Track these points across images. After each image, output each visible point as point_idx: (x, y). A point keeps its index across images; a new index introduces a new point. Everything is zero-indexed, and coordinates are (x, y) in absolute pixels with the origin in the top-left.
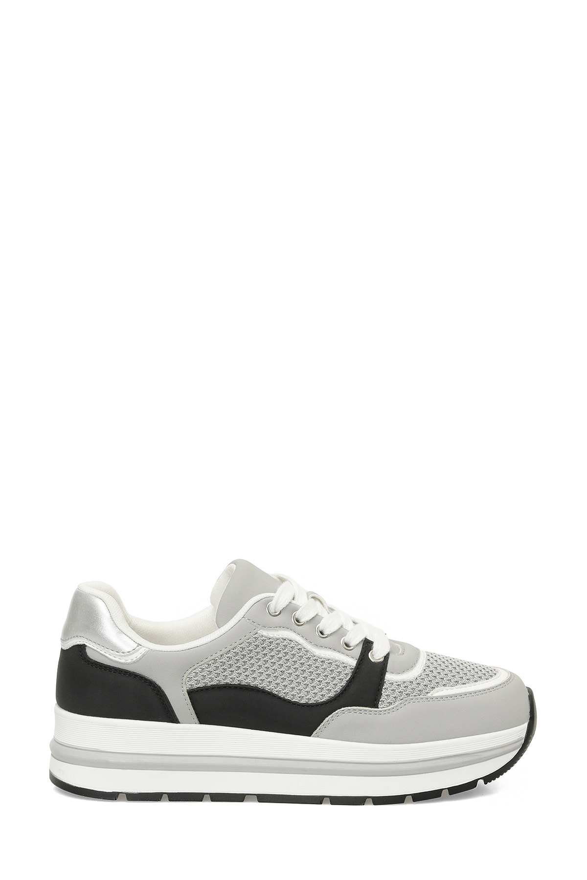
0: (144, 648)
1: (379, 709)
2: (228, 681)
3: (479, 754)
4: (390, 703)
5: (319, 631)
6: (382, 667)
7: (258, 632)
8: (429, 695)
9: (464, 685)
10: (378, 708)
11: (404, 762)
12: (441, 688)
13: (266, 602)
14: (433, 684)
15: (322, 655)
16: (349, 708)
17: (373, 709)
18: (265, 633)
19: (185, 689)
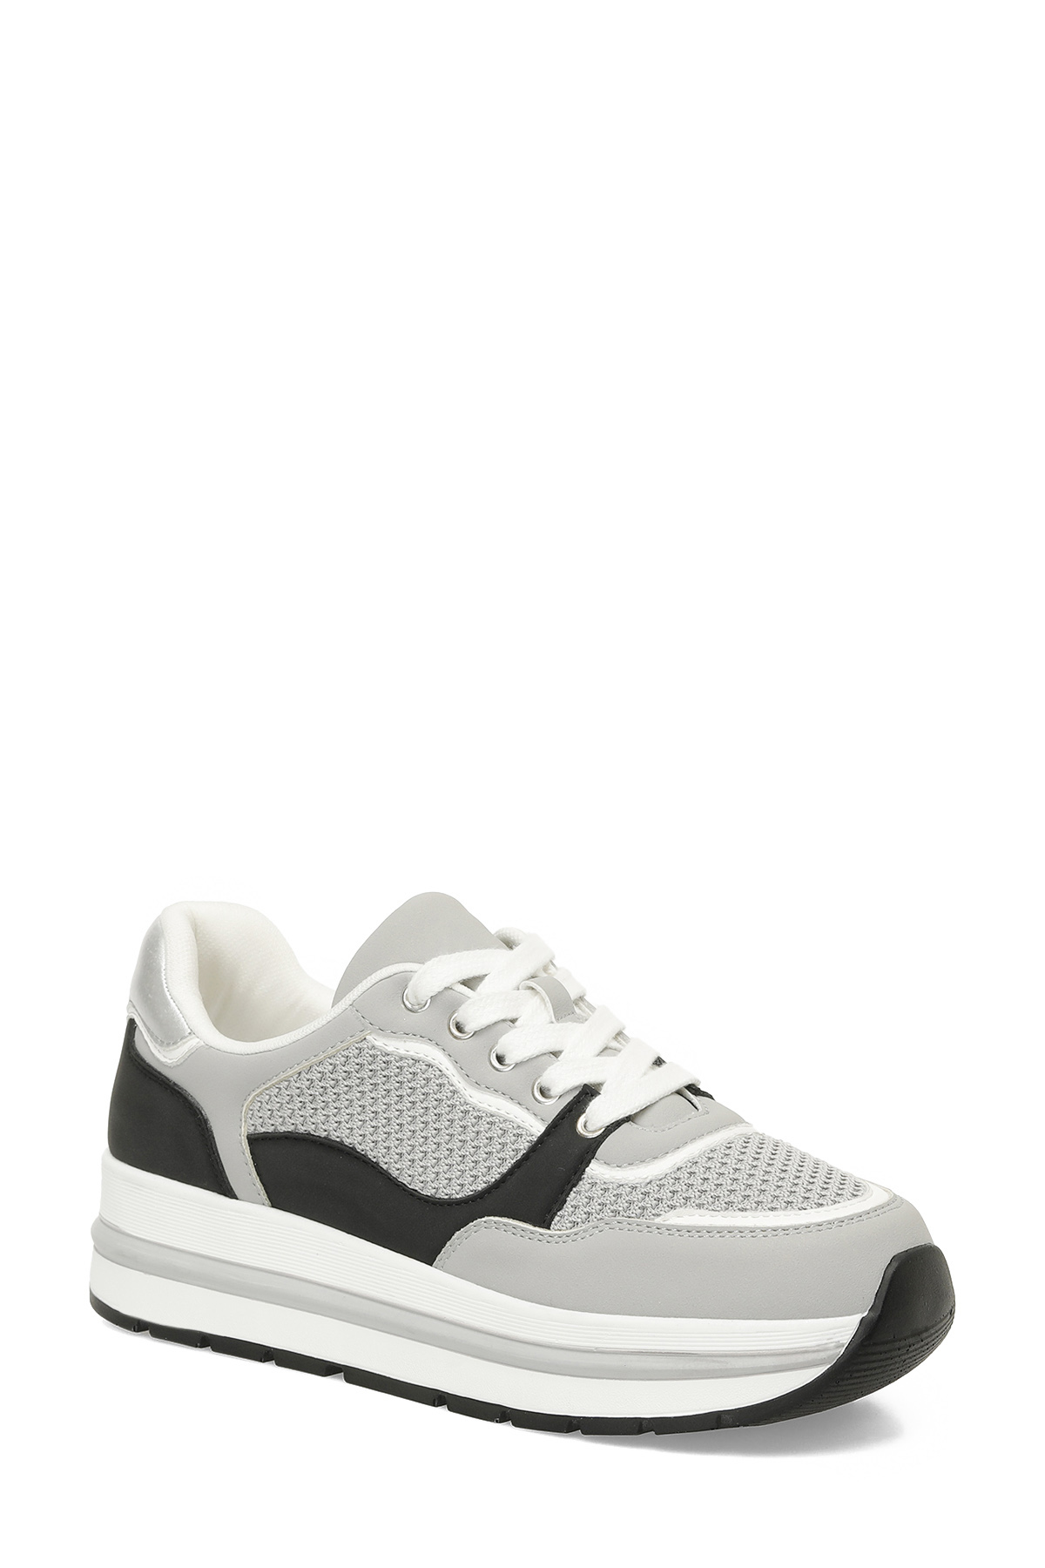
0: (198, 1040)
1: (548, 1231)
2: (310, 1128)
3: (722, 1359)
4: (575, 1224)
5: (494, 1055)
6: (589, 1148)
7: (367, 1037)
8: (658, 1220)
9: (744, 1213)
10: (549, 1229)
11: (572, 1347)
12: (689, 1210)
13: (402, 982)
14: (678, 1200)
15: (484, 1106)
16: (497, 1219)
17: (537, 1229)
18: (381, 1042)
19: (244, 1131)
